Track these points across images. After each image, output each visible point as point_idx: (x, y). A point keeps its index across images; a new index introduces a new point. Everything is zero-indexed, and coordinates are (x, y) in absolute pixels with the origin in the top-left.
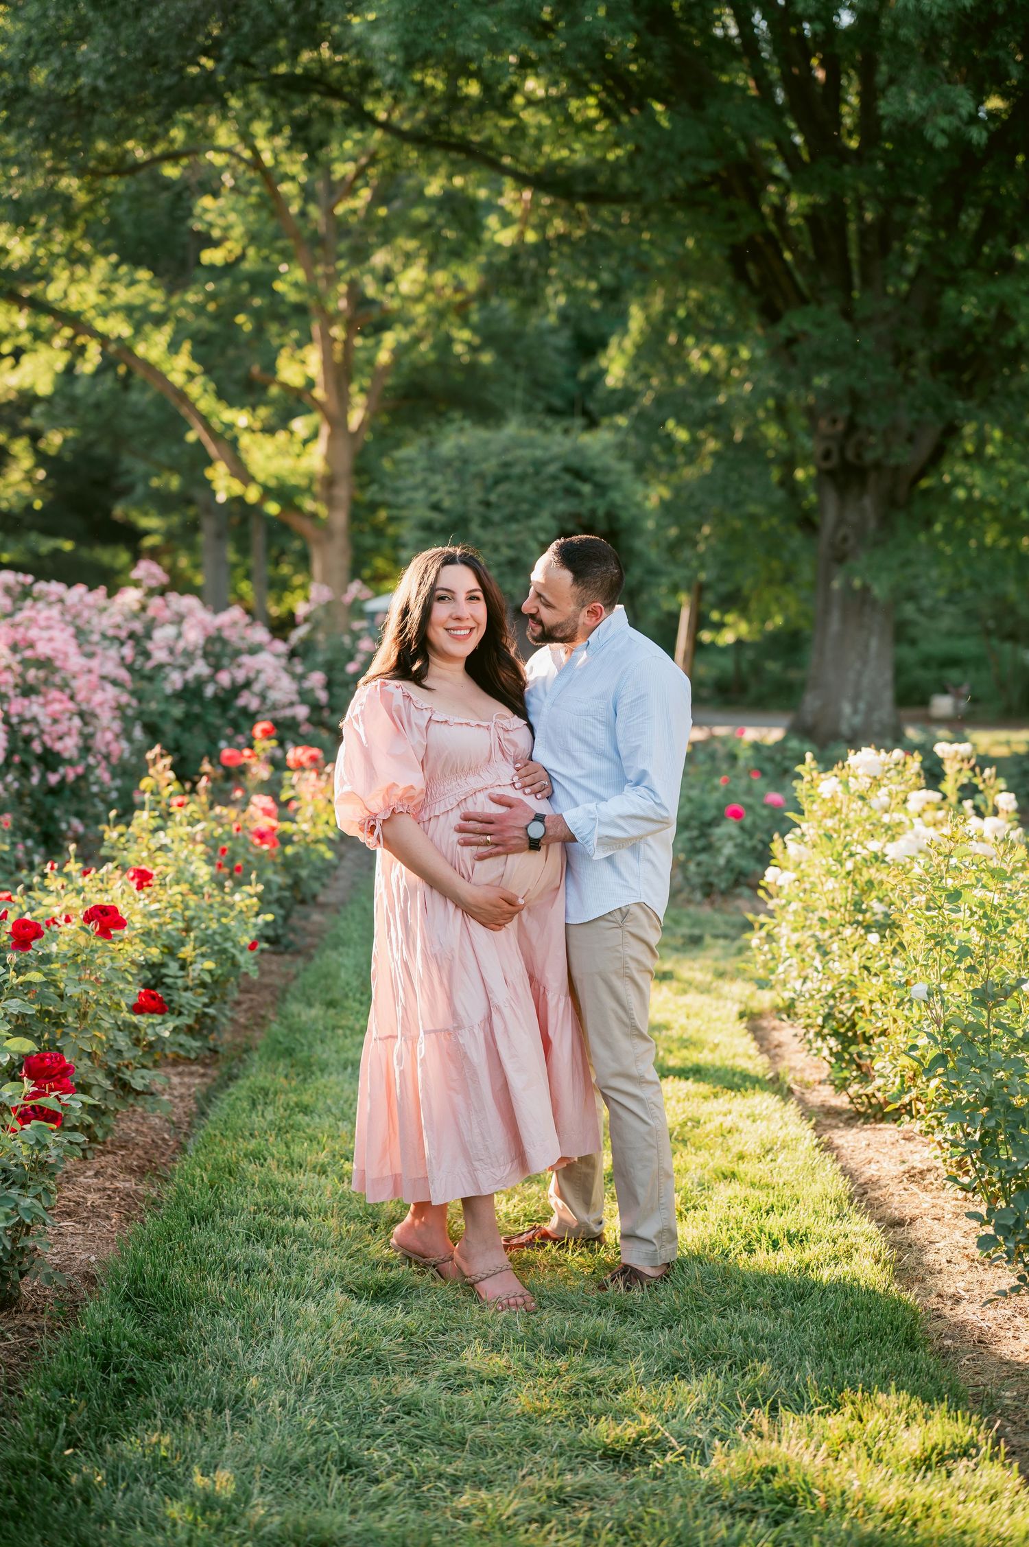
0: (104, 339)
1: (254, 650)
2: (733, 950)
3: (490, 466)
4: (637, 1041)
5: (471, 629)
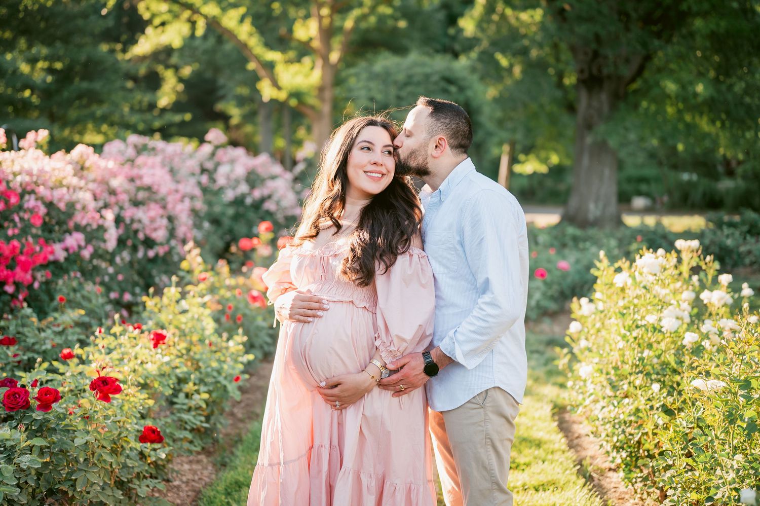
0: (206, 17)
1: (273, 178)
2: (542, 361)
3: (401, 77)
4: (497, 494)
5: (383, 175)
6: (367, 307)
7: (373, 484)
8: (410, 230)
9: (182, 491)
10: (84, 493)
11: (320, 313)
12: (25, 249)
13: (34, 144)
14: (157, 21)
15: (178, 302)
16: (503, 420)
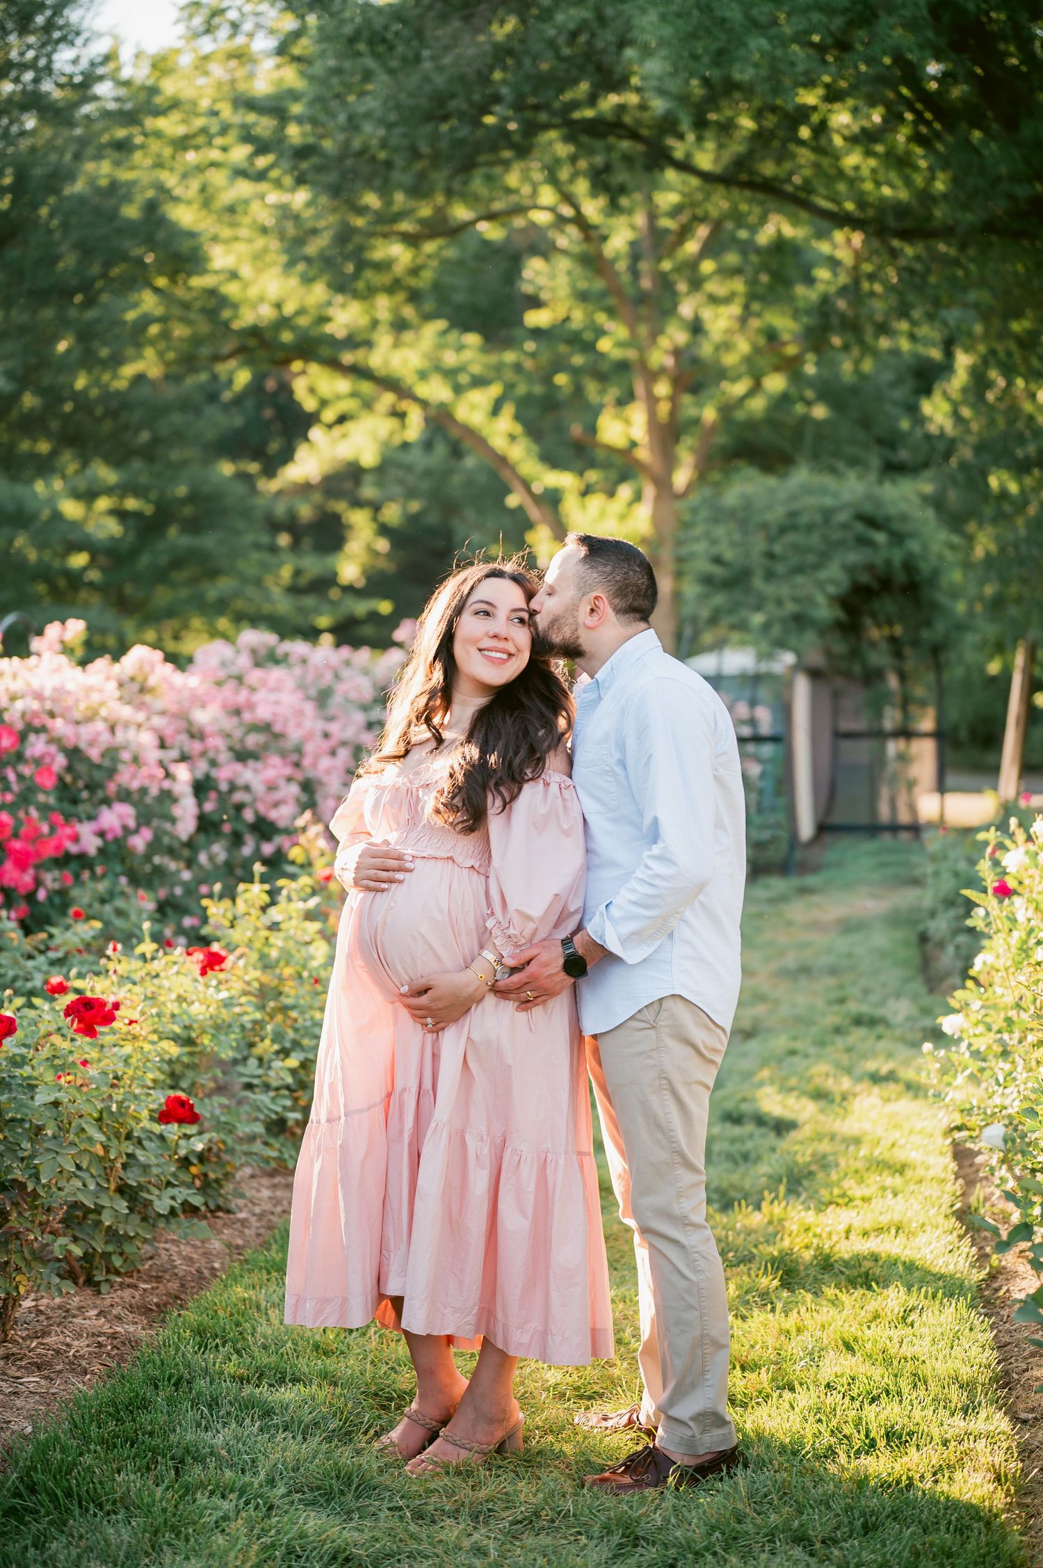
0: (424, 404)
3: (776, 515)
4: (681, 1172)
5: (510, 655)
6: (476, 866)
7: (486, 1150)
8: (546, 744)
9: (249, 1228)
10: (54, 1189)
11: (399, 876)
12: (24, 829)
13: (58, 647)
14: (329, 415)
15: (264, 909)
16: (690, 1050)
